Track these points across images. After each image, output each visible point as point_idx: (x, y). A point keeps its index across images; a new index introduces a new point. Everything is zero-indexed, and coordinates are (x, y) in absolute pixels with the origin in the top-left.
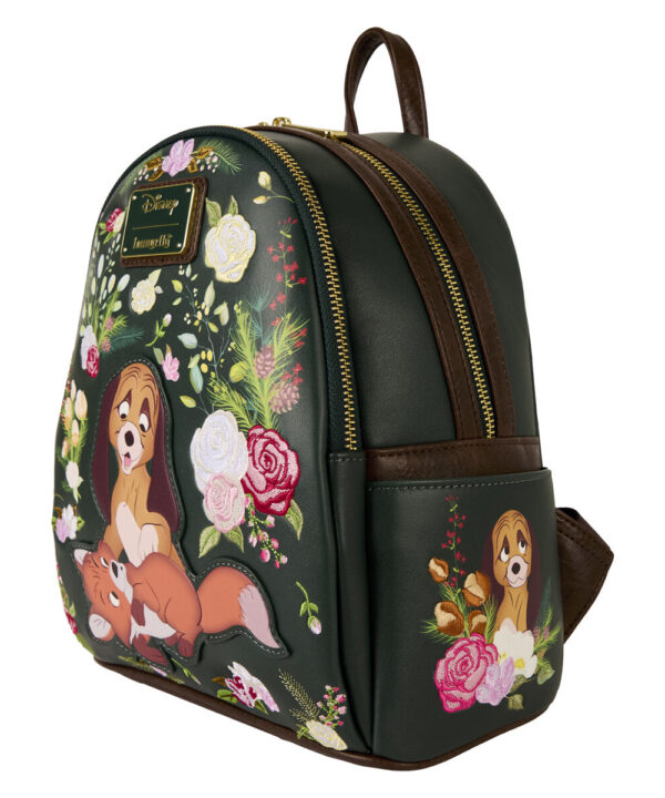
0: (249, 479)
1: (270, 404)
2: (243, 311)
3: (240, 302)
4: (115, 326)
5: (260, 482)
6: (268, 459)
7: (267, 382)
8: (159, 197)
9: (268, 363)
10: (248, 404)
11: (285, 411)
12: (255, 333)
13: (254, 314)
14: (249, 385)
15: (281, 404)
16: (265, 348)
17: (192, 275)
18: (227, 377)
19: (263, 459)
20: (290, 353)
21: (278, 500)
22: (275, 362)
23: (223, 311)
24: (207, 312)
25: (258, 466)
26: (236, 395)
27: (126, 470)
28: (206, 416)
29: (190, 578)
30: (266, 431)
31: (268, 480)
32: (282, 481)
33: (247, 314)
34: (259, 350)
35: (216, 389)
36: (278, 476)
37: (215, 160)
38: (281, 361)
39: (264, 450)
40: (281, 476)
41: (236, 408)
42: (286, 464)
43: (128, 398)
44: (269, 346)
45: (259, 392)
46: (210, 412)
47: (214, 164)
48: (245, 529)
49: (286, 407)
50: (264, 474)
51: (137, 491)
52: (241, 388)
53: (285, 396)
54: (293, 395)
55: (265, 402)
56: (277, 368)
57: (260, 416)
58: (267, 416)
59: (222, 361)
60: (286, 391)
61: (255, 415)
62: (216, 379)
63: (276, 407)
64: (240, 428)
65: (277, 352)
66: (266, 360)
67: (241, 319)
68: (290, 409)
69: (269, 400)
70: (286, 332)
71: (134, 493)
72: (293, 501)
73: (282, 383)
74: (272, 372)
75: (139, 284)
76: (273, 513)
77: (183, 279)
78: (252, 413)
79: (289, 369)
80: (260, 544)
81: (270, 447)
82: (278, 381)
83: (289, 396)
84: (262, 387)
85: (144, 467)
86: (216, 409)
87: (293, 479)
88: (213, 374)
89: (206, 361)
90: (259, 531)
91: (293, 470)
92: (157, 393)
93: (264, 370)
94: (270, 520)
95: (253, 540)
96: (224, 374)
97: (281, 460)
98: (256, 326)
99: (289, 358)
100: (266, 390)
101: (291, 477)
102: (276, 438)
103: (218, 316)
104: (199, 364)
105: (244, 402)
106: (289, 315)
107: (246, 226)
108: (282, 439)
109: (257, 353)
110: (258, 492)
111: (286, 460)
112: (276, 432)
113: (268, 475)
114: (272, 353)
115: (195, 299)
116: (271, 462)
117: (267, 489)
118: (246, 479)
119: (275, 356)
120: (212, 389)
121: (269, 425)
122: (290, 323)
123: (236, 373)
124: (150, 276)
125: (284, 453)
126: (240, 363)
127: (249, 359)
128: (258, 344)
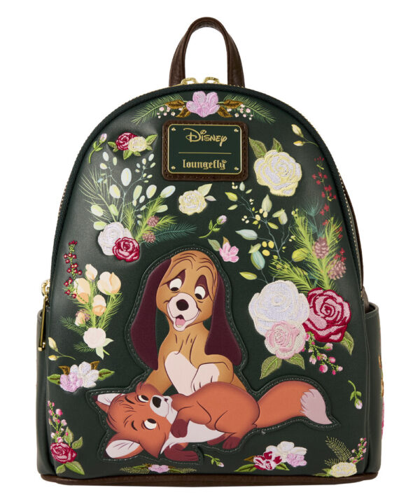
0: (311, 322)
1: (328, 274)
2: (300, 215)
3: (297, 210)
4: (160, 223)
5: (322, 323)
6: (327, 308)
7: (324, 261)
8: (204, 131)
9: (323, 249)
10: (309, 275)
11: (338, 278)
12: (311, 230)
13: (310, 218)
14: (310, 263)
15: (335, 274)
16: (320, 239)
17: (246, 189)
18: (290, 258)
19: (324, 308)
20: (337, 242)
21: (336, 333)
22: (328, 248)
23: (282, 215)
24: (265, 215)
25: (319, 313)
26: (298, 270)
27: (178, 328)
28: (266, 284)
29: (251, 394)
30: (325, 291)
31: (328, 321)
32: (339, 321)
33: (304, 218)
34: (316, 240)
35: (278, 266)
36: (336, 318)
37: (248, 111)
38: (332, 248)
39: (324, 303)
40: (339, 318)
41: (296, 278)
42: (343, 310)
43: (181, 275)
44: (323, 237)
45: (319, 267)
46: (270, 281)
47: (248, 114)
48: (305, 354)
49: (339, 275)
50: (324, 318)
51: (193, 342)
52: (303, 265)
53: (338, 269)
54: (342, 268)
55: (324, 272)
56: (330, 252)
57: (320, 282)
58: (326, 281)
59: (284, 248)
60: (338, 266)
61: (316, 282)
62: (278, 260)
63: (332, 276)
64: (300, 291)
65: (329, 242)
66: (322, 247)
67: (299, 221)
68: (342, 276)
69: (327, 271)
70: (332, 230)
71: (189, 344)
72: (346, 333)
73: (335, 261)
74: (327, 254)
75: (186, 193)
76: (331, 341)
77: (237, 192)
78: (313, 281)
79: (338, 252)
80: (319, 362)
81: (330, 301)
82: (332, 259)
83: (340, 269)
84: (321, 264)
85: (202, 323)
86: (276, 279)
87: (347, 319)
88: (275, 257)
89: (268, 248)
90: (319, 354)
91: (347, 314)
92: (215, 271)
93: (321, 253)
94: (329, 346)
95: (313, 360)
96: (287, 256)
97: (339, 308)
98: (312, 225)
99: (336, 245)
100: (324, 265)
101: (346, 318)
102: (334, 295)
103: (277, 218)
104: (261, 250)
105: (306, 273)
106: (332, 219)
107: (292, 160)
108: (338, 295)
109: (314, 243)
110: (319, 330)
111: (342, 307)
112: (333, 292)
113: (327, 318)
114: (326, 242)
115: (252, 206)
116: (331, 311)
117: (328, 327)
118: (308, 323)
119: (328, 244)
120: (275, 267)
121: (327, 287)
122: (334, 223)
123: (297, 255)
124: (200, 188)
125: (341, 304)
126: (301, 249)
127: (309, 246)
128: (315, 237)
